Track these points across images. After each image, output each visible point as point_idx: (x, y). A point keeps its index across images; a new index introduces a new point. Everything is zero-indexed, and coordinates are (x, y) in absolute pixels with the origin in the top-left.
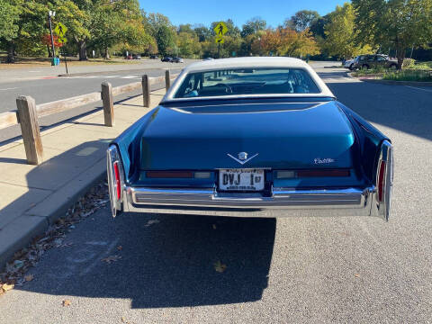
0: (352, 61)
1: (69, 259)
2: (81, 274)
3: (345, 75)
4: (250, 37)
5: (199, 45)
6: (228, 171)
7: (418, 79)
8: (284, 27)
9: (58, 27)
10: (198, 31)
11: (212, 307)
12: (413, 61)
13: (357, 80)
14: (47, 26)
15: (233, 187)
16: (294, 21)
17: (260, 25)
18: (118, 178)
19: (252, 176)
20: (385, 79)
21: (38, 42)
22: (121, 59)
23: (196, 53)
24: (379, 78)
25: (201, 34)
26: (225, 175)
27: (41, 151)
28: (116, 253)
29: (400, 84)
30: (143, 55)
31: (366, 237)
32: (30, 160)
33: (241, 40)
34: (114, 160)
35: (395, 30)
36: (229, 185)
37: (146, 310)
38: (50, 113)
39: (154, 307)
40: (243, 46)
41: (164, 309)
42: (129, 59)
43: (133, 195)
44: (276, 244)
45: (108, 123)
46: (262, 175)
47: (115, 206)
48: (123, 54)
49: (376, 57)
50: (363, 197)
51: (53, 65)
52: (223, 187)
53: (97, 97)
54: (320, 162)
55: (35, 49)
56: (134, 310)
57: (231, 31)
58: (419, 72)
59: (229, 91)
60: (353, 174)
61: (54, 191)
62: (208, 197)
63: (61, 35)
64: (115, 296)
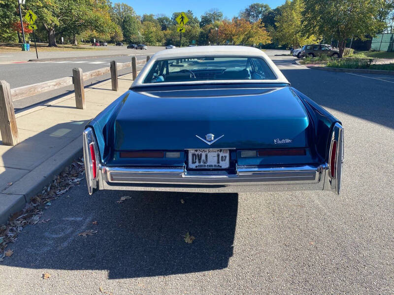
0: (300, 50)
1: (47, 234)
2: (59, 249)
3: (294, 62)
4: (209, 27)
5: (161, 33)
6: (196, 151)
7: (357, 67)
8: (239, 18)
9: (28, 14)
10: (161, 20)
11: (184, 275)
12: (352, 50)
13: (304, 67)
14: (17, 14)
15: (201, 166)
16: (248, 13)
17: (217, 16)
18: (94, 158)
19: (218, 155)
20: (329, 66)
21: (8, 28)
22: (89, 46)
23: (159, 41)
24: (323, 66)
25: (163, 24)
26: (193, 155)
27: (16, 132)
28: (92, 228)
29: (342, 71)
30: (109, 42)
31: (317, 208)
32: (5, 141)
33: (199, 30)
34: (90, 141)
35: (337, 23)
36: (197, 164)
37: (122, 280)
38: (24, 96)
39: (130, 277)
40: (202, 35)
41: (139, 279)
42: (96, 45)
43: (108, 174)
44: (238, 216)
45: (79, 106)
46: (227, 155)
47: (91, 184)
48: (90, 41)
49: (320, 47)
50: (317, 173)
51: (23, 50)
52: (192, 166)
53: (69, 82)
54: (279, 142)
55: (6, 35)
56: (111, 281)
57: (192, 21)
58: (357, 60)
59: (193, 77)
60: (308, 153)
61: (30, 171)
62: (179, 175)
63: (32, 22)
64: (92, 268)
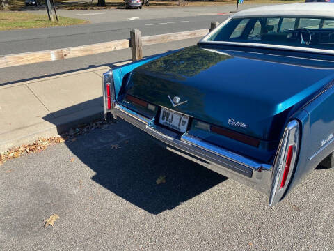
15: (167, 124)
19: (181, 119)
26: (164, 112)
28: (122, 144)
36: (165, 121)
37: (95, 183)
46: (187, 121)
50: (255, 171)
52: (161, 121)
56: (90, 180)
60: (261, 146)
